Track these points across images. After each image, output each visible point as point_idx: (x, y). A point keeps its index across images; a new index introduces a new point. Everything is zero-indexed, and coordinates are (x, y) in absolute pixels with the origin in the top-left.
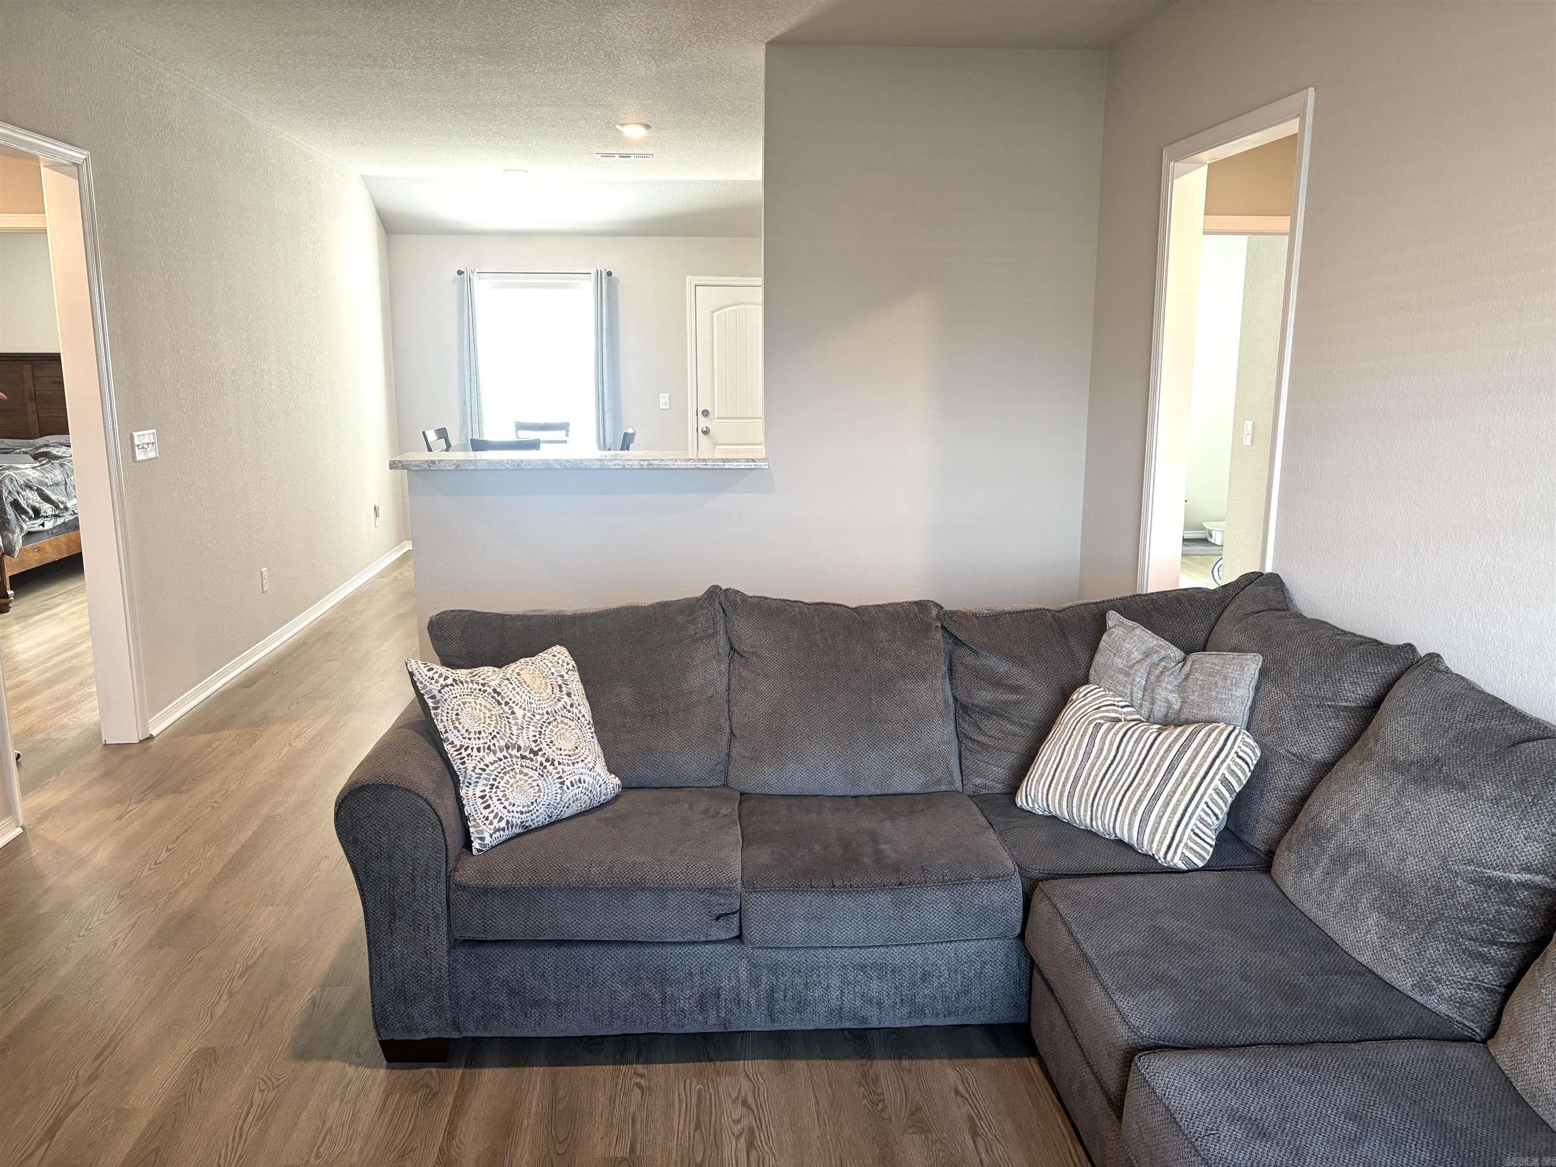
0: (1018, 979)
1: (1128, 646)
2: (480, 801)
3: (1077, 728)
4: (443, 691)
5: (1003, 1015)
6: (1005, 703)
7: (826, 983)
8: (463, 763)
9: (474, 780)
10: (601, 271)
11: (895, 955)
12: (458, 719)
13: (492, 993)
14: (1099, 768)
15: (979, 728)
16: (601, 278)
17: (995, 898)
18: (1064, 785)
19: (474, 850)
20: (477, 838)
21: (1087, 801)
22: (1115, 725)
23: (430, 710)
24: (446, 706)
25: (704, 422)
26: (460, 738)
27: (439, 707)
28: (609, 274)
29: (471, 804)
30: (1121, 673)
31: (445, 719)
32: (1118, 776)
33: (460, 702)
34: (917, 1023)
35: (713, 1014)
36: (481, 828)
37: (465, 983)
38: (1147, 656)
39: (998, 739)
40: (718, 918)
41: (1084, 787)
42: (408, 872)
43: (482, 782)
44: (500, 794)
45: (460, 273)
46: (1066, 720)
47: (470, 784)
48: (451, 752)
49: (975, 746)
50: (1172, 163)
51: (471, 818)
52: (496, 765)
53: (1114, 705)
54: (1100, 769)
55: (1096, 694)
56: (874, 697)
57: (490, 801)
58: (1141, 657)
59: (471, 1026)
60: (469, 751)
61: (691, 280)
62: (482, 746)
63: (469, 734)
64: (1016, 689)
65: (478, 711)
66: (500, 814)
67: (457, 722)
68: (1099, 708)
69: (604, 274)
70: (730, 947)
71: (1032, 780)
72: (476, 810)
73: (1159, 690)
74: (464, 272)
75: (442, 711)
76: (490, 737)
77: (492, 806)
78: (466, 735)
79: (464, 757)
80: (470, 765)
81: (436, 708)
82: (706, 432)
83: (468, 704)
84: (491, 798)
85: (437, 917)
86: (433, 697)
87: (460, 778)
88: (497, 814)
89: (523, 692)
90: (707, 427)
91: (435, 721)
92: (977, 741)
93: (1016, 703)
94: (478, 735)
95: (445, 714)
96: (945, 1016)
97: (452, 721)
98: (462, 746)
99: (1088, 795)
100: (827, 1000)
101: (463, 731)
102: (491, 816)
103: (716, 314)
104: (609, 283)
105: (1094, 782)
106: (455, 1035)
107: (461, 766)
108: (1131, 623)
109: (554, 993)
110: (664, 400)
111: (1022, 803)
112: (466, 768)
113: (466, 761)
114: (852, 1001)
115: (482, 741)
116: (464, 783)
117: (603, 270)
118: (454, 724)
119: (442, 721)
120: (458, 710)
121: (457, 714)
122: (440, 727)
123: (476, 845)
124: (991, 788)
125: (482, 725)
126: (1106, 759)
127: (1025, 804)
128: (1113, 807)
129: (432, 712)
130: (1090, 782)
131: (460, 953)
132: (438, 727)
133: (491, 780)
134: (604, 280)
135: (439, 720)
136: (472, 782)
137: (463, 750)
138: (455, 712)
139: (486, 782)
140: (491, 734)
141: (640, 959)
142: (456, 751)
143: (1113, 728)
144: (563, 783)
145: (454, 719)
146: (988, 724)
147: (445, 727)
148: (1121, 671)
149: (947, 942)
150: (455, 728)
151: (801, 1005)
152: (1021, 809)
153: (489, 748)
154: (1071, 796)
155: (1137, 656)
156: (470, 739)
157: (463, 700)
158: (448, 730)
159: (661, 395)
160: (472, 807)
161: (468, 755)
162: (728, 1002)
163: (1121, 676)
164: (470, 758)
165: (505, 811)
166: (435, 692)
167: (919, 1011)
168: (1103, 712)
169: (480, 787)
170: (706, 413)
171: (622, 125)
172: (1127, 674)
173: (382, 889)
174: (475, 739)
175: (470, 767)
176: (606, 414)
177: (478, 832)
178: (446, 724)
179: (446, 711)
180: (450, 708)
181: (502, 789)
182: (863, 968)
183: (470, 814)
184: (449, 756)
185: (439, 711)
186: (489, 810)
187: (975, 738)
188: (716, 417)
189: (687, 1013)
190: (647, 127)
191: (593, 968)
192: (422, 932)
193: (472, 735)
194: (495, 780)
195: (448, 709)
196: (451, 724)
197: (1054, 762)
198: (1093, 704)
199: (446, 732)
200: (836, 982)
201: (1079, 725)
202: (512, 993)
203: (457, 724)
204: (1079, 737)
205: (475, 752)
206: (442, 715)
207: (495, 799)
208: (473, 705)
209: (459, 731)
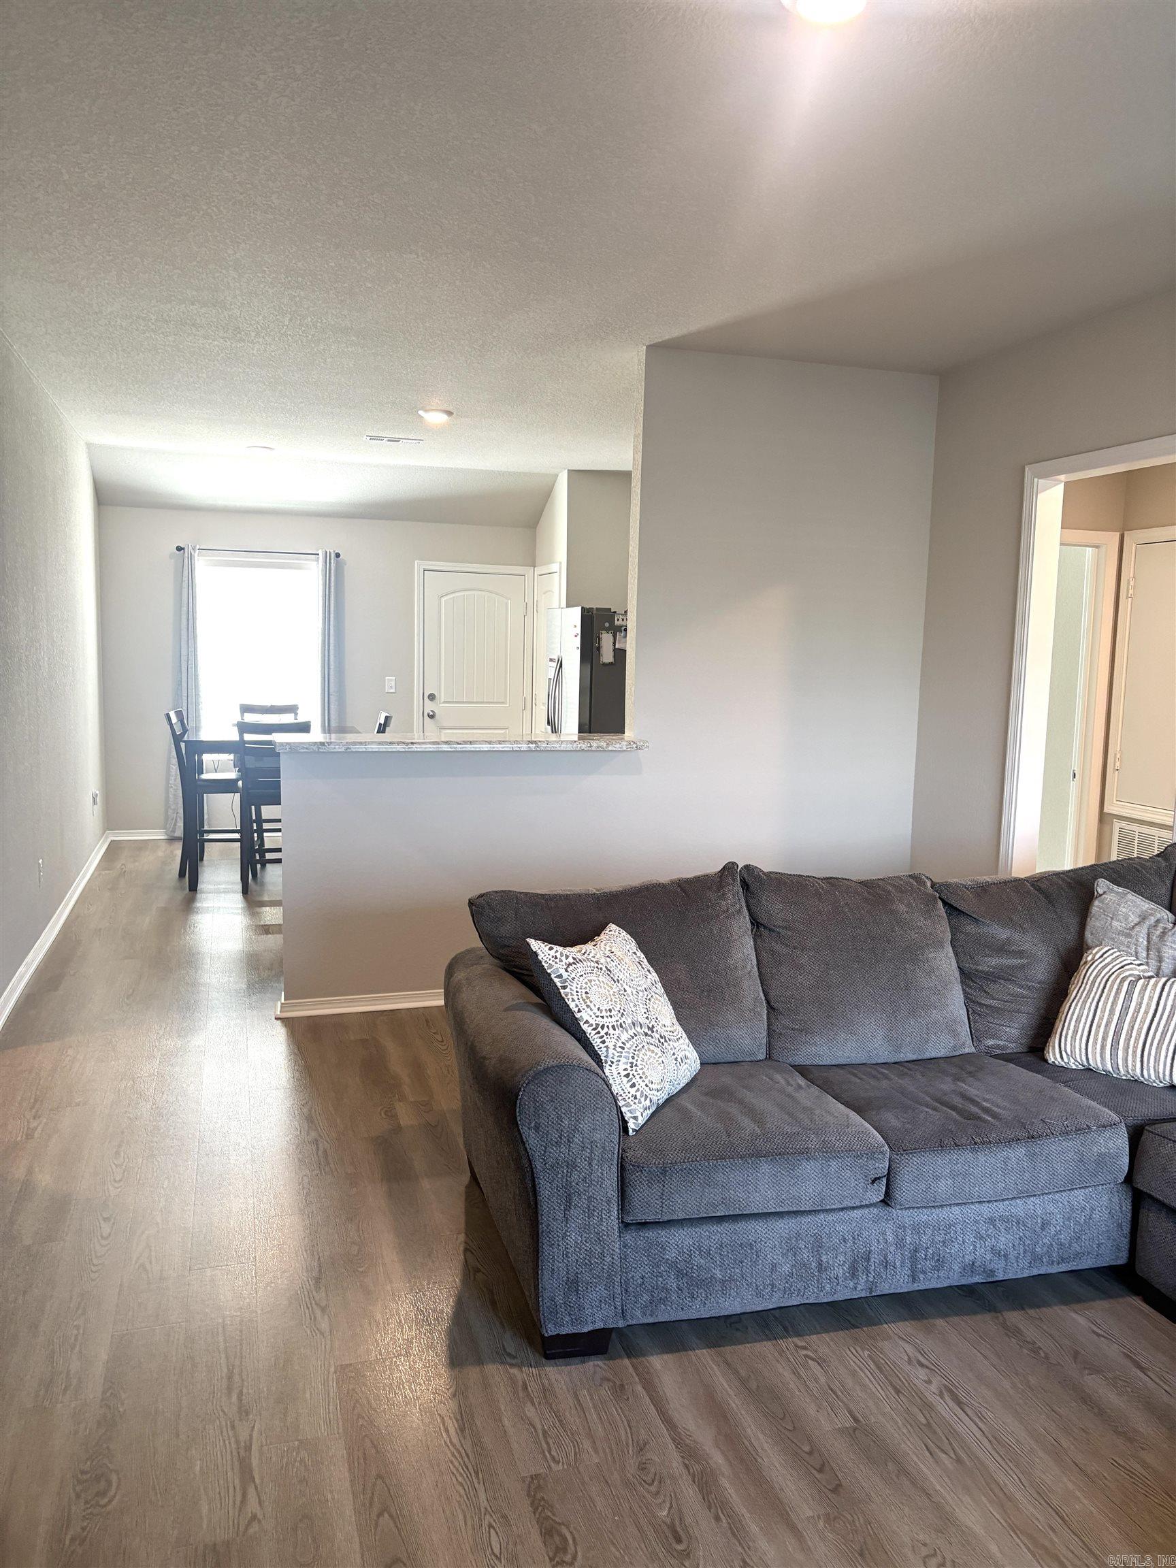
0: (1120, 1221)
1: (1124, 910)
2: (625, 1080)
3: (1108, 986)
4: (569, 969)
5: (1107, 1259)
6: (1010, 967)
7: (961, 1239)
8: (603, 1042)
9: (616, 1058)
10: (330, 553)
11: (1019, 1208)
12: (588, 998)
13: (661, 1277)
14: (1141, 1021)
15: (986, 992)
16: (330, 559)
17: (1111, 1145)
18: (1104, 1039)
19: (631, 1131)
20: (631, 1117)
21: (1134, 1052)
22: (1149, 981)
23: (558, 989)
24: (575, 985)
25: (430, 706)
26: (593, 1016)
27: (567, 986)
28: (338, 555)
29: (617, 1083)
30: (1122, 935)
31: (575, 998)
32: (1164, 1027)
33: (586, 980)
34: (1035, 1272)
35: (862, 1279)
36: (632, 1108)
37: (635, 1268)
38: (1144, 919)
39: (1007, 1001)
40: (873, 1182)
41: (1128, 1039)
42: (586, 1156)
43: (623, 1060)
44: (640, 1072)
45: (179, 549)
46: (1091, 979)
47: (612, 1062)
48: (589, 1032)
49: (984, 1010)
50: (1036, 480)
51: (620, 1098)
52: (631, 1043)
53: (1131, 964)
54: (1143, 1022)
55: (1112, 954)
56: (908, 966)
57: (634, 1079)
58: (1138, 920)
59: (638, 1313)
60: (606, 1029)
61: (419, 565)
62: (615, 1024)
63: (601, 1013)
64: (1020, 954)
65: (603, 989)
66: (645, 1093)
67: (588, 1001)
68: (1122, 967)
69: (333, 556)
70: (875, 1211)
71: (1066, 1037)
72: (623, 1090)
73: (1165, 949)
74: (183, 549)
75: (571, 989)
76: (619, 1015)
77: (637, 1084)
78: (598, 1013)
79: (603, 1036)
80: (610, 1043)
81: (564, 987)
82: (432, 717)
83: (593, 983)
84: (634, 1077)
85: (608, 1202)
86: (560, 976)
87: (602, 1058)
88: (642, 1092)
89: (624, 969)
90: (432, 711)
91: (566, 1000)
92: (985, 1005)
93: (1022, 967)
94: (609, 1013)
95: (575, 993)
96: (1058, 1264)
97: (584, 1000)
98: (597, 1025)
99: (1135, 1047)
100: (961, 1255)
101: (595, 1010)
102: (638, 1094)
103: (443, 599)
104: (337, 564)
105: (1139, 1034)
106: (621, 1324)
107: (601, 1045)
108: (1120, 890)
109: (720, 1271)
110: (390, 683)
111: (1056, 1059)
112: (607, 1047)
113: (606, 1040)
114: (982, 1254)
115: (614, 1019)
116: (606, 1062)
117: (332, 551)
118: (586, 1003)
119: (573, 1000)
120: (586, 988)
121: (586, 993)
122: (572, 1005)
123: (632, 1125)
124: (1005, 1047)
125: (610, 1003)
126: (1146, 1012)
127: (1059, 1060)
128: (1166, 1056)
129: (562, 991)
130: (1134, 1035)
131: (628, 1237)
132: (571, 1007)
133: (631, 1058)
134: (332, 561)
135: (571, 1000)
136: (614, 1061)
137: (599, 1029)
138: (584, 991)
139: (626, 1061)
140: (619, 1011)
141: (798, 1229)
142: (594, 1029)
143: (1148, 984)
144: (676, 1059)
145: (585, 998)
146: (991, 988)
147: (577, 1006)
148: (1120, 933)
149: (1069, 1190)
150: (588, 1006)
151: (940, 1262)
152: (1054, 1065)
153: (621, 1026)
154: (1114, 1048)
155: (1134, 919)
156: (602, 1017)
157: (589, 978)
158: (581, 1008)
159: (387, 678)
160: (619, 1087)
161: (606, 1034)
162: (876, 1265)
163: (1122, 938)
164: (608, 1036)
165: (647, 1089)
166: (562, 971)
167: (1036, 1259)
168: (1128, 970)
169: (622, 1067)
170: (432, 697)
171: (426, 411)
172: (1129, 936)
173: (559, 1176)
174: (607, 1017)
175: (611, 1046)
176: (331, 697)
177: (630, 1111)
178: (578, 1004)
179: (575, 990)
180: (579, 987)
181: (640, 1067)
182: (992, 1221)
183: (617, 1094)
184: (588, 1035)
185: (568, 990)
186: (635, 1089)
187: (983, 1002)
188: (443, 700)
189: (840, 1280)
190: (449, 413)
191: (755, 1242)
192: (596, 1218)
193: (604, 1014)
194: (633, 1058)
195: (577, 988)
196: (582, 1002)
197: (1086, 1019)
198: (1114, 963)
199: (579, 1011)
200: (970, 1238)
201: (1109, 983)
202: (680, 1274)
203: (589, 1003)
204: (1113, 994)
205: (611, 1031)
206: (572, 994)
207: (637, 1077)
208: (597, 982)
209: (591, 1010)
